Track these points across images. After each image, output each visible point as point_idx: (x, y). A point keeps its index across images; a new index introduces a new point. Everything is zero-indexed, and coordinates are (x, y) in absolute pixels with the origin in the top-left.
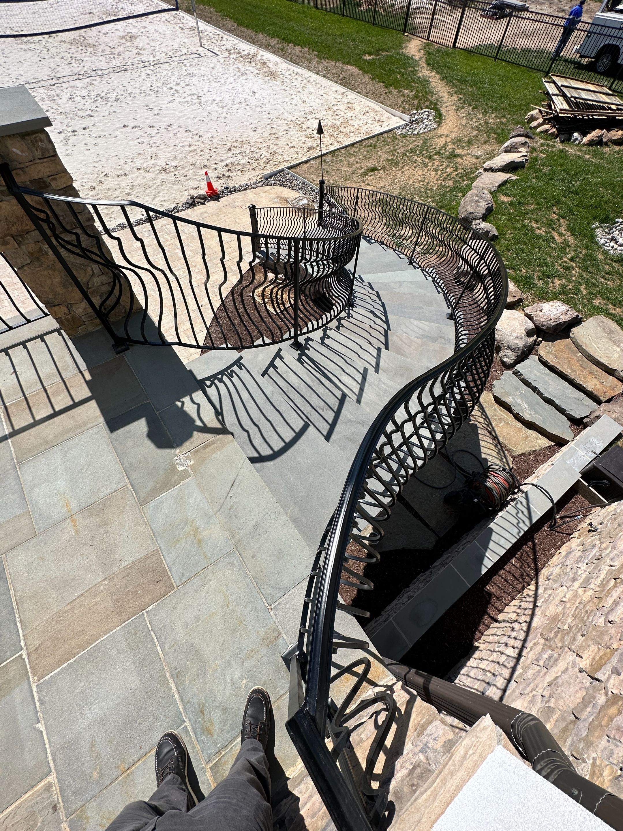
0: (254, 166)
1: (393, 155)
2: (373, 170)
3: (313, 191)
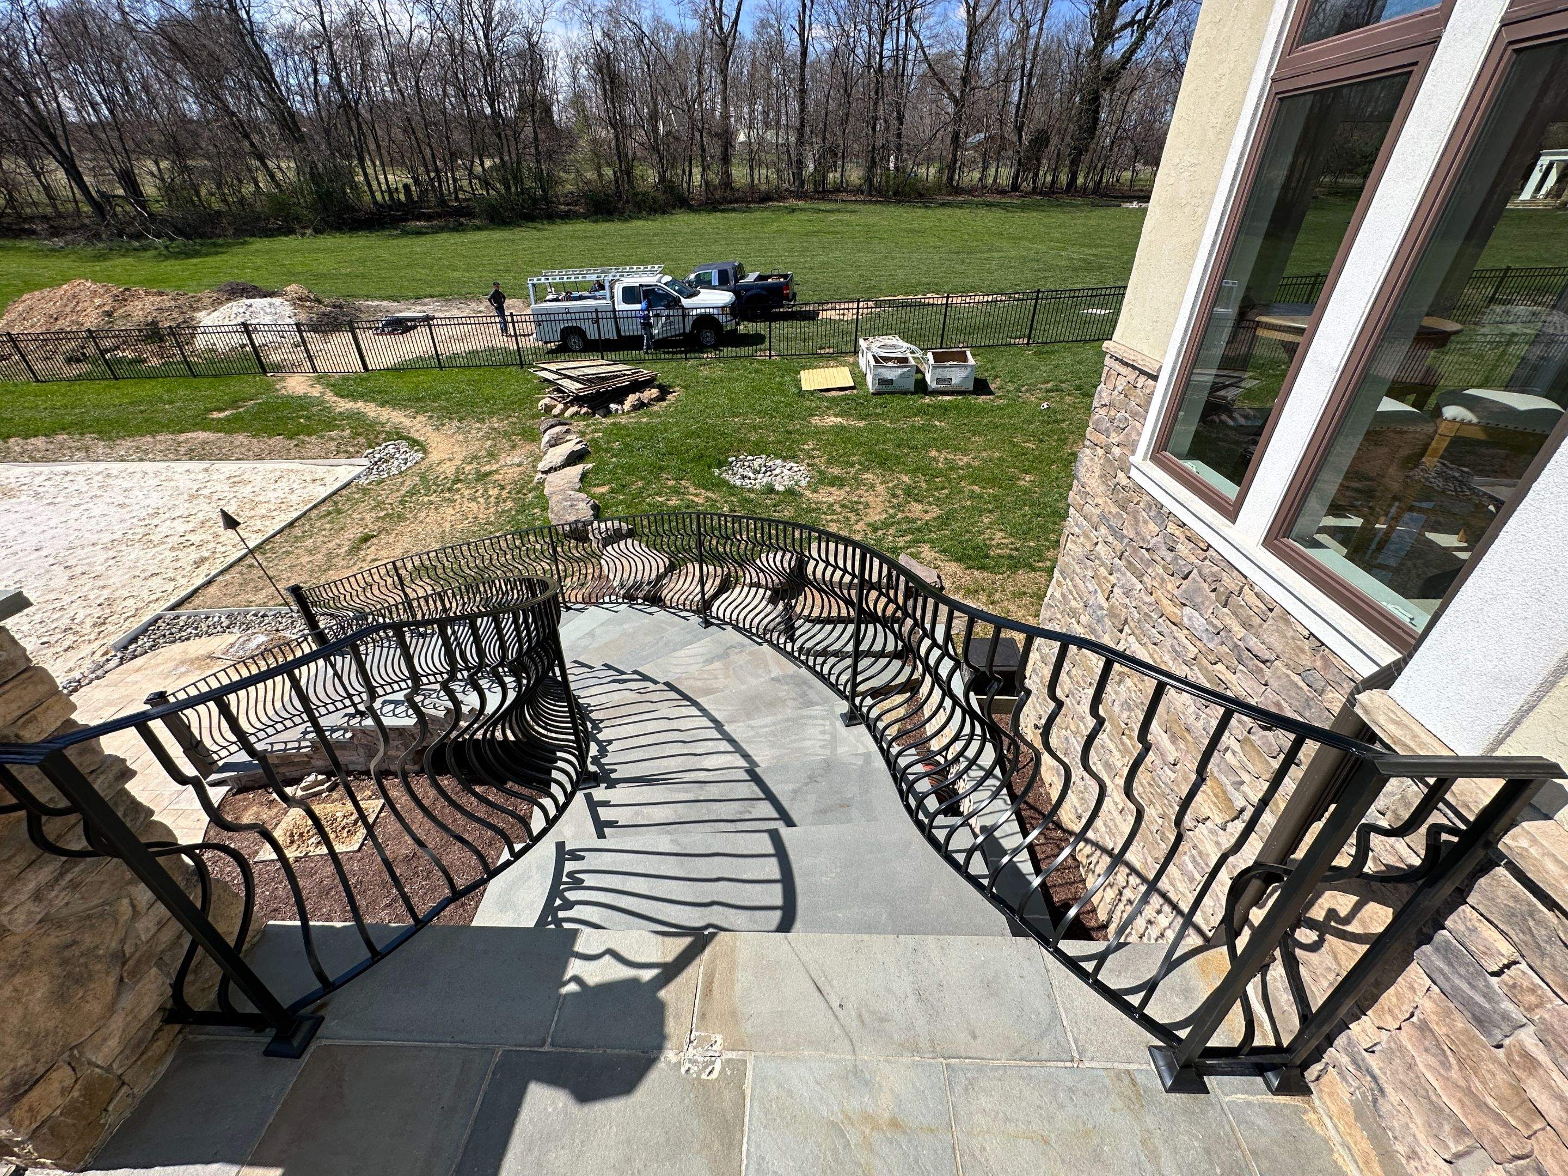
0: (67, 643)
2: (366, 539)
3: (263, 616)
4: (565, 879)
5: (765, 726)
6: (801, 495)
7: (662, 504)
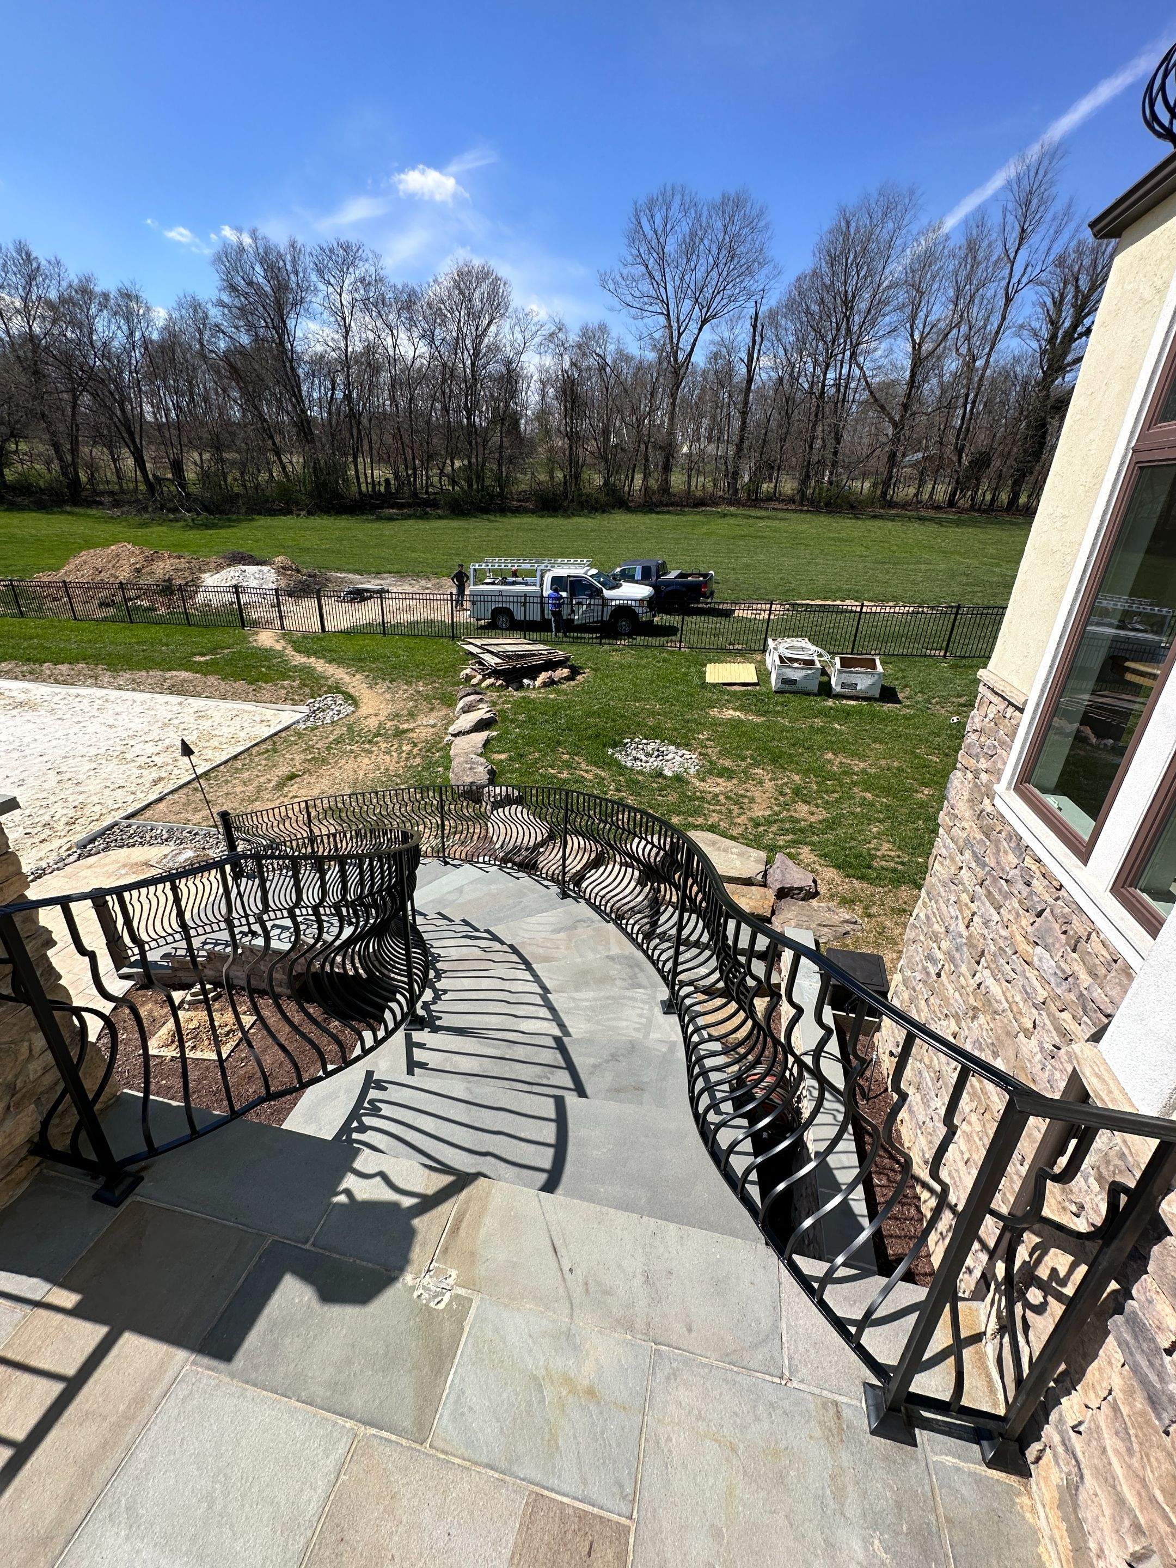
1: (310, 753)
2: (292, 777)
4: (366, 1105)
5: (586, 1000)
6: (688, 783)
7: (554, 776)
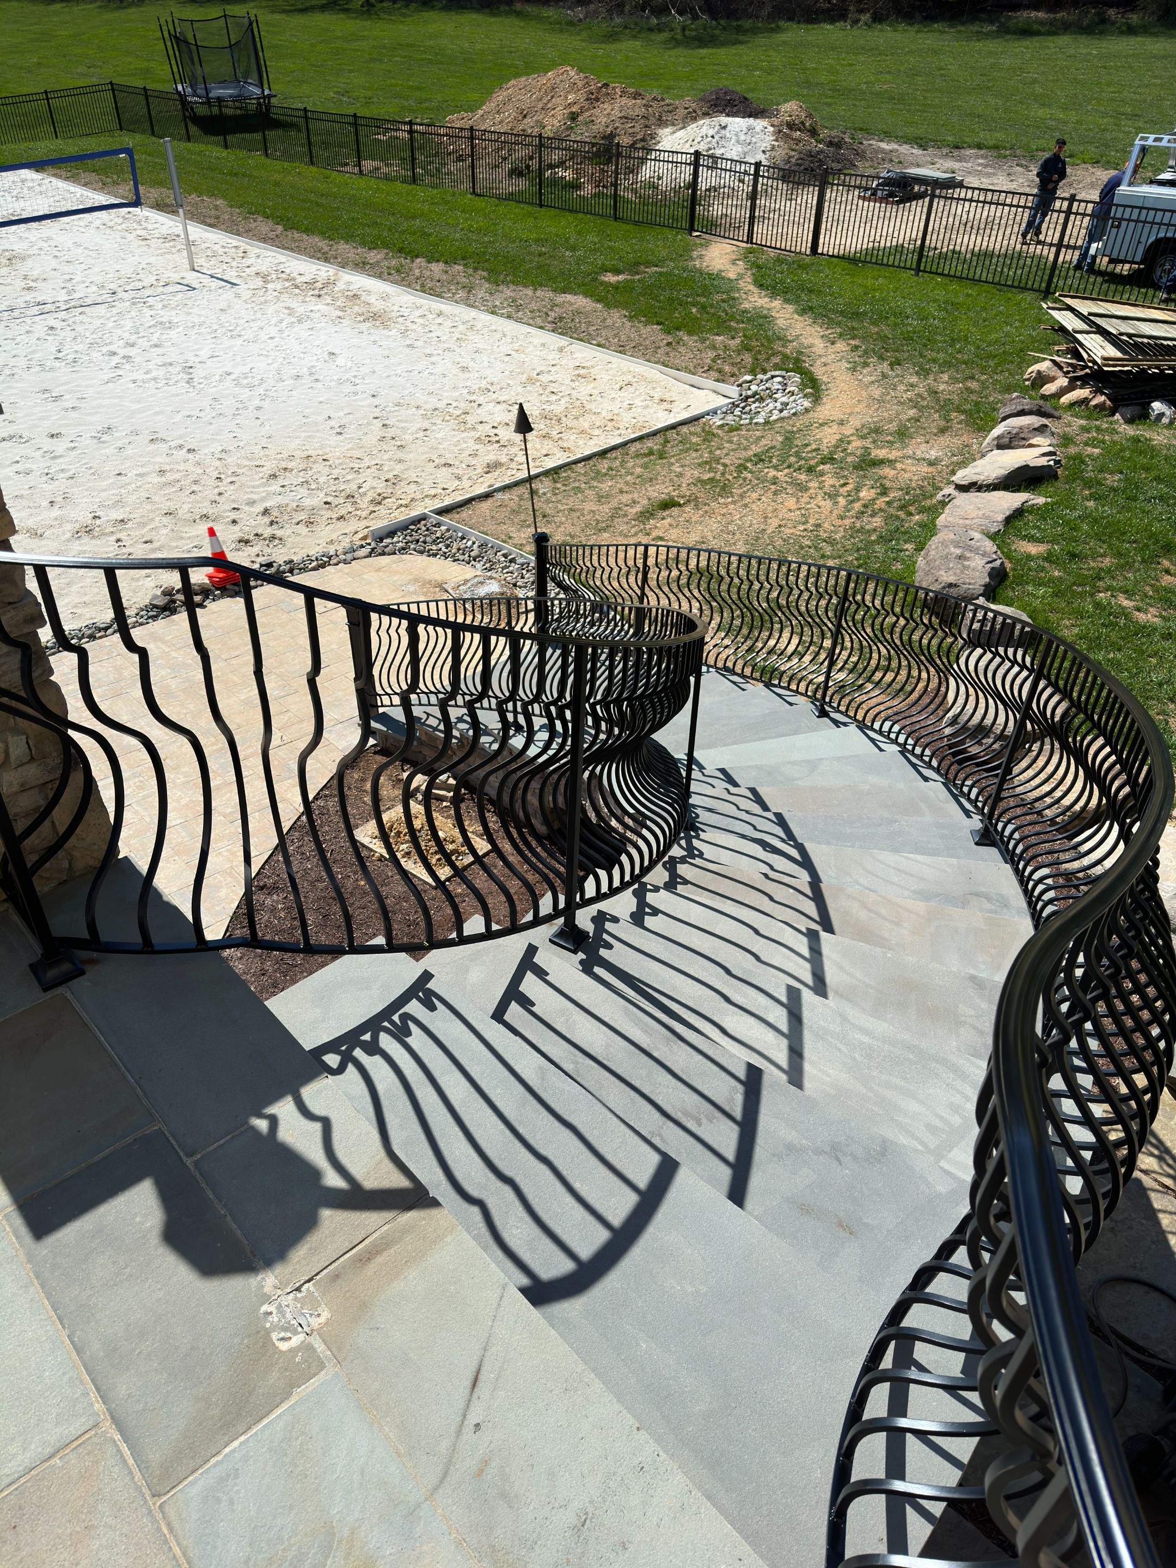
0: (343, 512)
1: (710, 470)
2: (667, 505)
3: (512, 561)
4: (396, 1018)
7: (1124, 613)
